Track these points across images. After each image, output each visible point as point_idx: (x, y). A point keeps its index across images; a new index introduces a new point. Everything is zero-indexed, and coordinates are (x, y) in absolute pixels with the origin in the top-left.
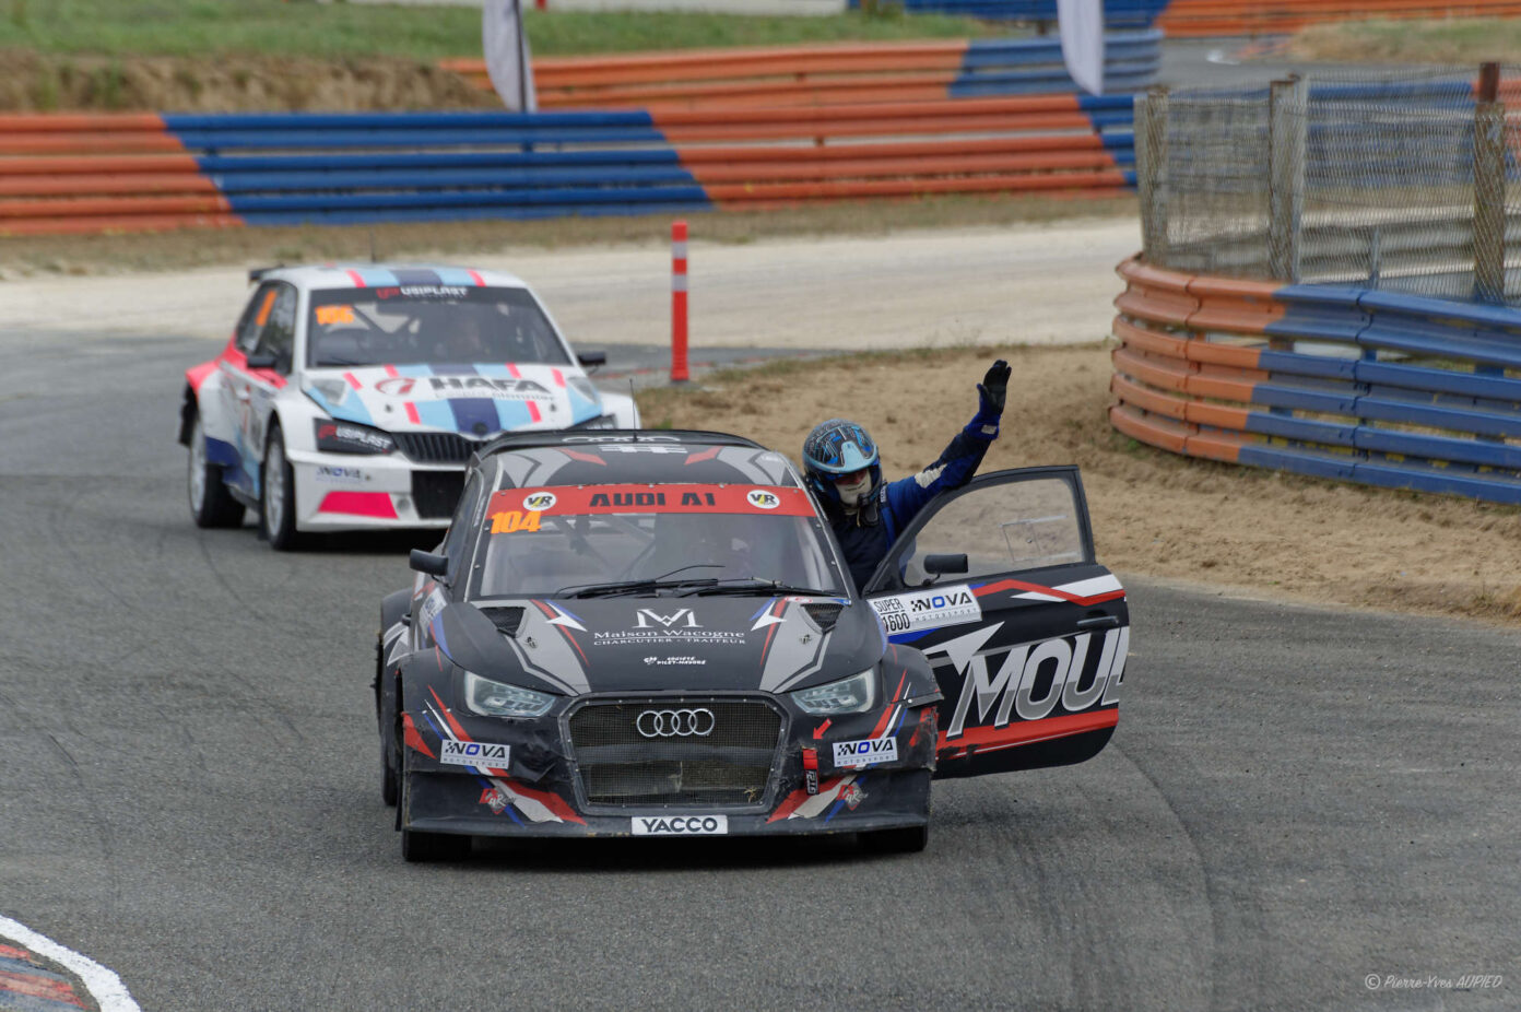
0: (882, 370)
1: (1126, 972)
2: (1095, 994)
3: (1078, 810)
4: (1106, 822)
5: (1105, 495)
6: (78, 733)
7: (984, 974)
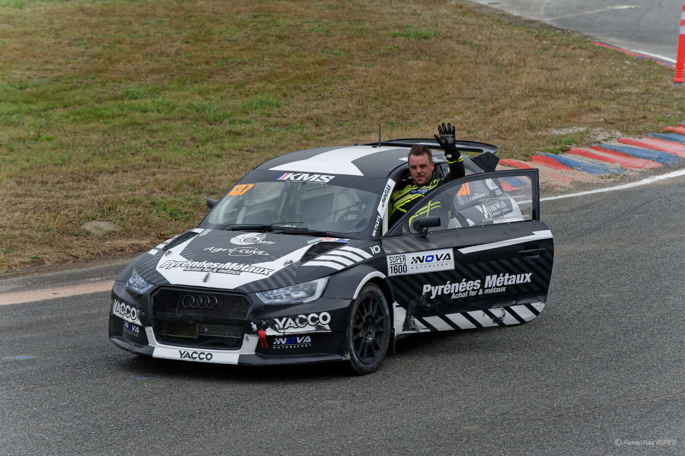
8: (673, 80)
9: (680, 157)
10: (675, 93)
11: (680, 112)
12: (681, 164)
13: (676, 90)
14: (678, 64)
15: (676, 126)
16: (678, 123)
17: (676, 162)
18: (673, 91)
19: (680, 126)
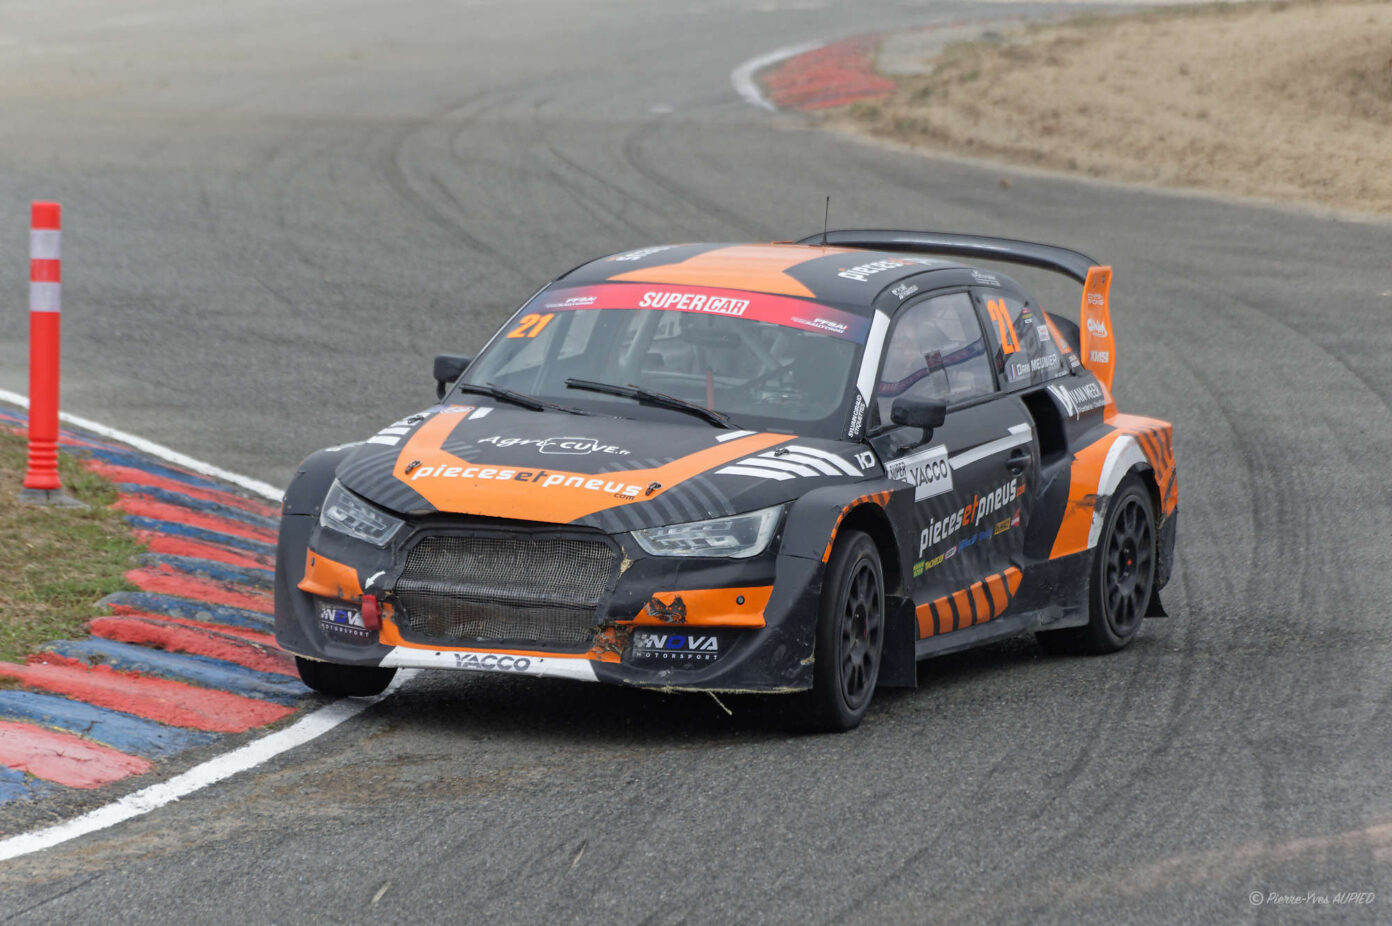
0: (1180, 24)
1: (1352, 591)
2: (1321, 609)
3: (1322, 440)
4: (1346, 450)
5: (1378, 142)
6: (421, 355)
7: (1220, 590)
8: (21, 482)
9: (38, 780)
10: (26, 531)
11: (42, 607)
12: (43, 806)
13: (32, 521)
14: (33, 412)
15: (27, 663)
16: (37, 648)
17: (26, 799)
18: (20, 522)
19: (40, 658)
